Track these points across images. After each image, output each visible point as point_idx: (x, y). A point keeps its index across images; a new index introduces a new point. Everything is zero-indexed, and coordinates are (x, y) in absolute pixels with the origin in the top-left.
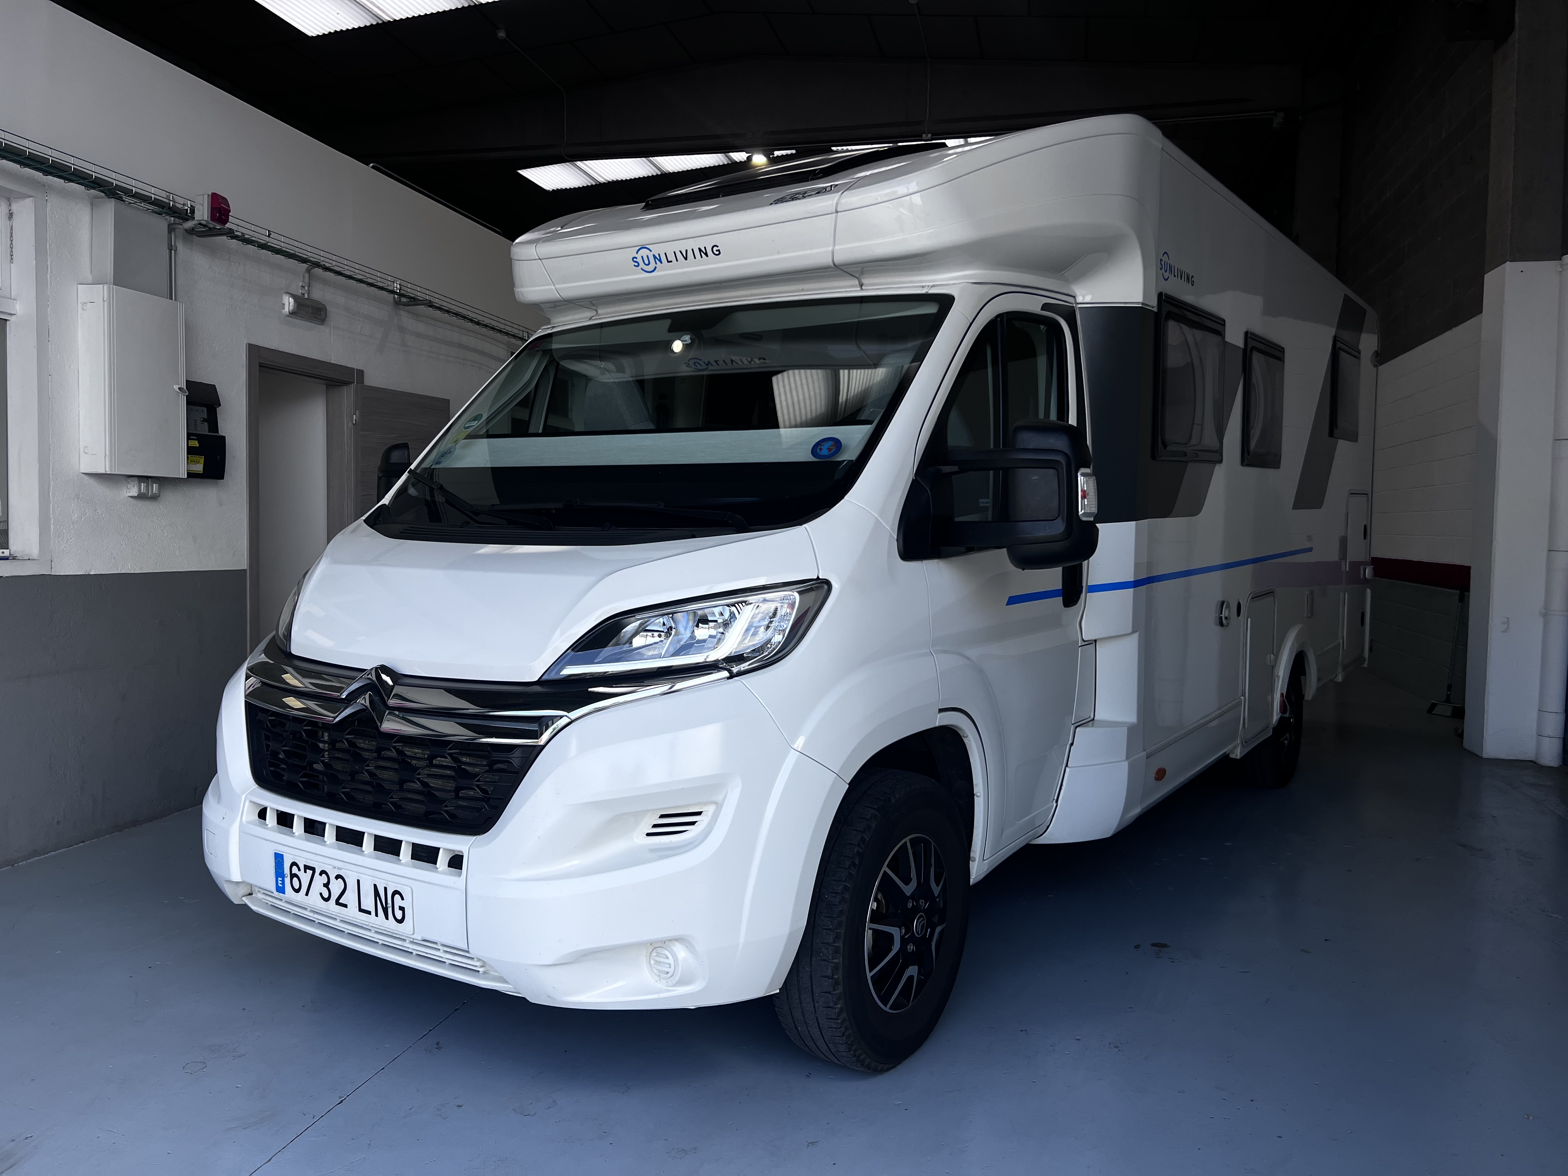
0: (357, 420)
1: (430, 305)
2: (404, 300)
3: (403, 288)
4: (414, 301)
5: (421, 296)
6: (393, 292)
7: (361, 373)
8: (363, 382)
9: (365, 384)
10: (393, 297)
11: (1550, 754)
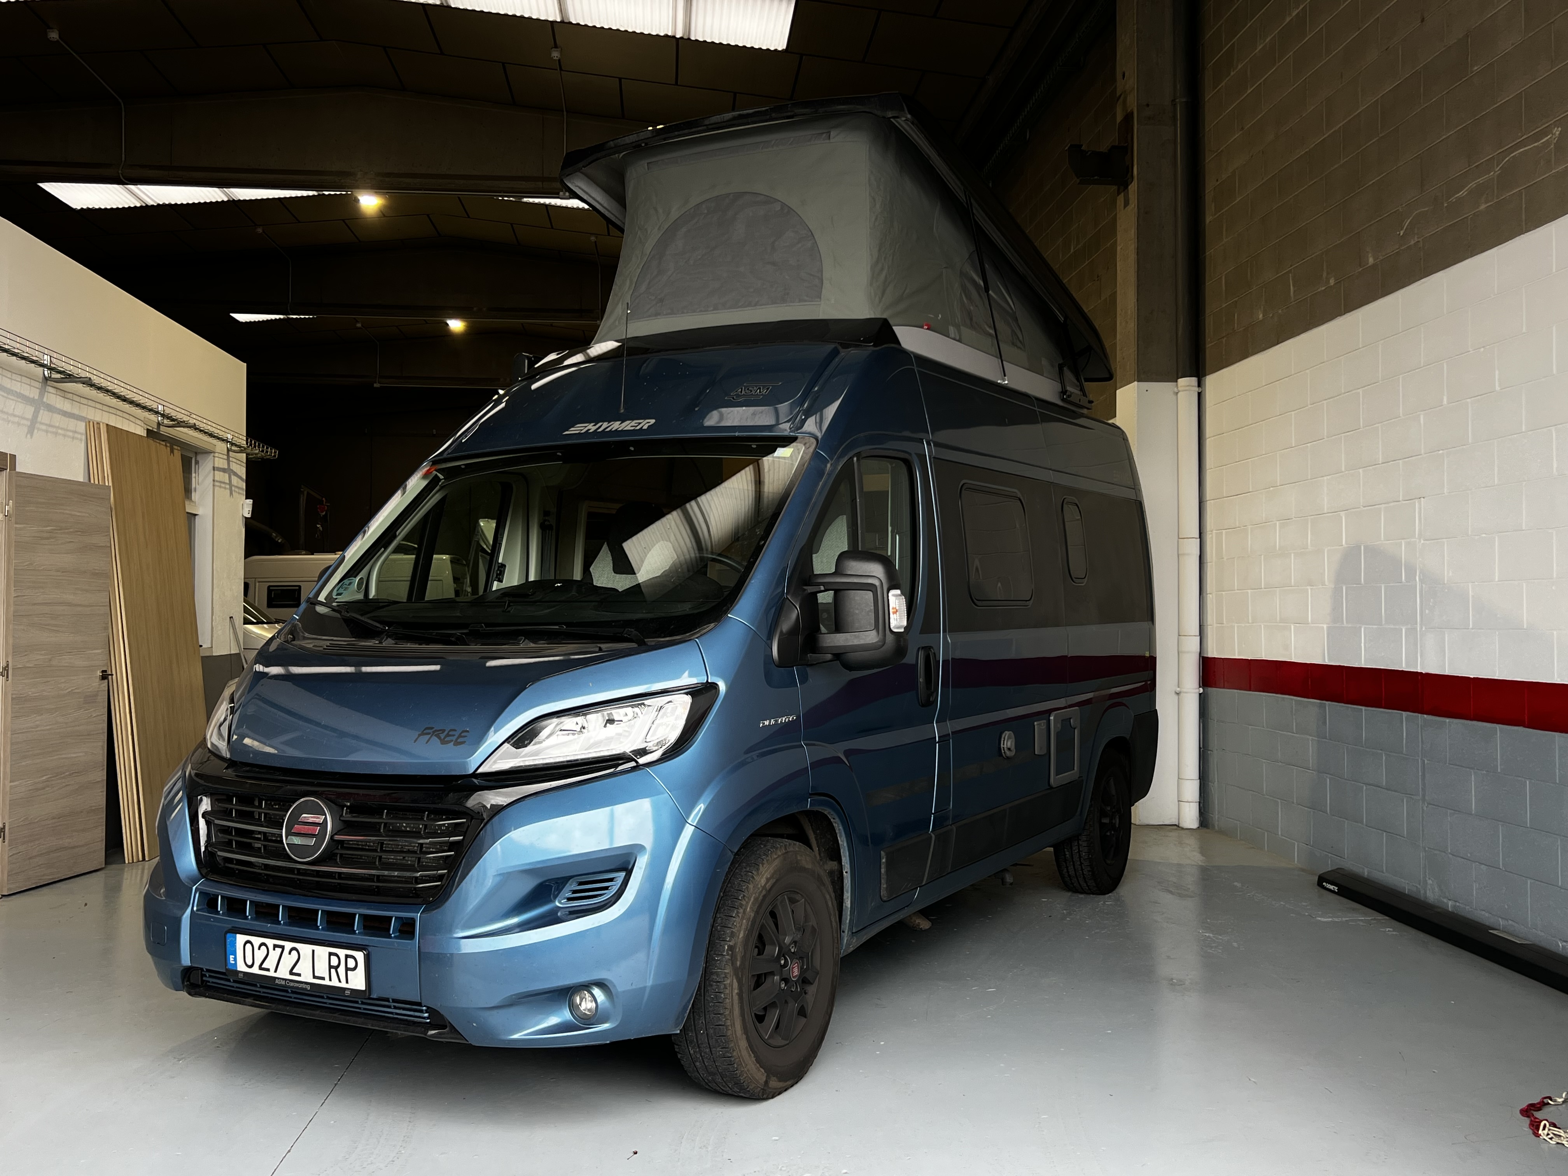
0: (11, 511)
1: (89, 383)
2: (56, 376)
3: (54, 360)
4: (69, 377)
5: (75, 371)
6: (43, 365)
7: (13, 457)
8: (15, 470)
9: (18, 470)
10: (42, 371)
11: (1190, 817)
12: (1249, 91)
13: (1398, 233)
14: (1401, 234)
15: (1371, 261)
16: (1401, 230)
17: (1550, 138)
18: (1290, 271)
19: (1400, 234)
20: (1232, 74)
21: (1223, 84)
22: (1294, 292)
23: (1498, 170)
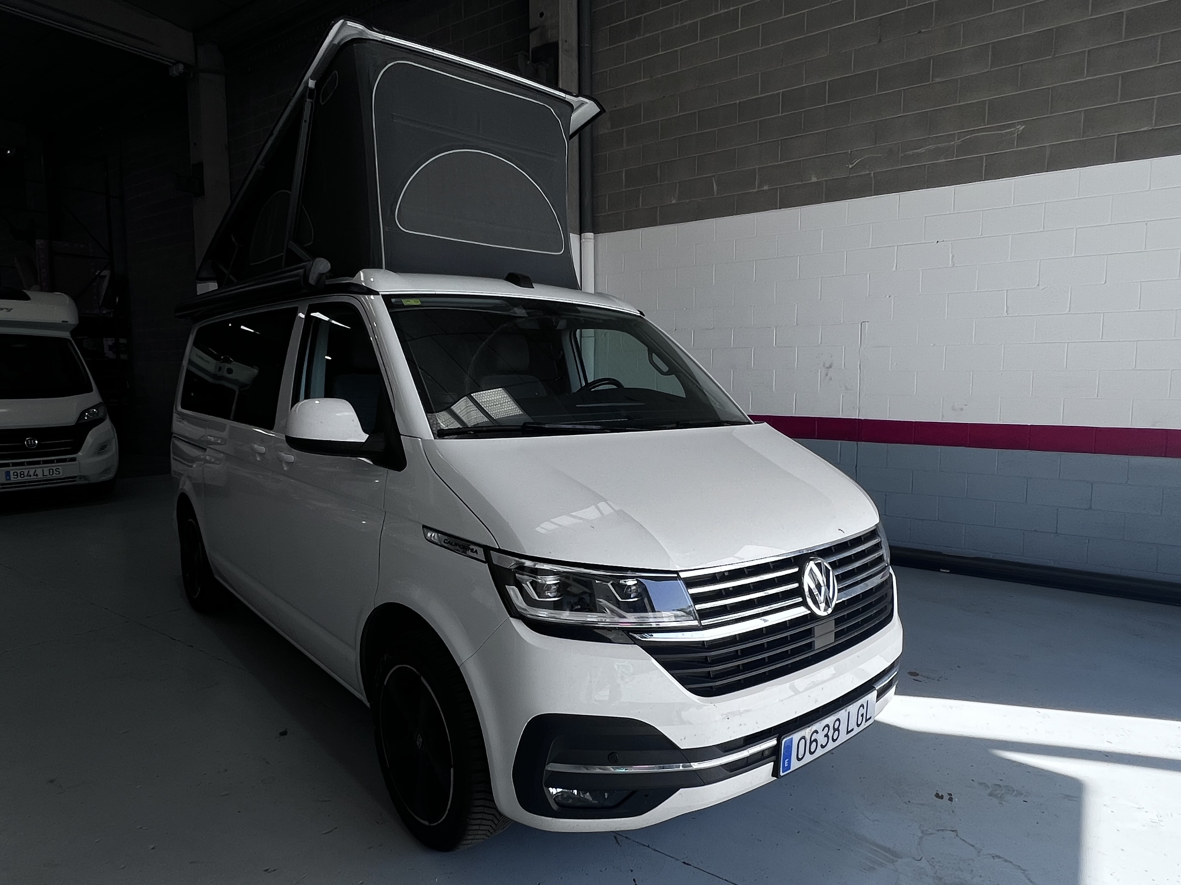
12: (661, 53)
13: (847, 166)
14: (850, 166)
15: (814, 179)
16: (851, 164)
17: (1014, 130)
18: (714, 176)
19: (848, 167)
20: (637, 38)
21: (625, 43)
22: (718, 190)
23: (960, 142)
